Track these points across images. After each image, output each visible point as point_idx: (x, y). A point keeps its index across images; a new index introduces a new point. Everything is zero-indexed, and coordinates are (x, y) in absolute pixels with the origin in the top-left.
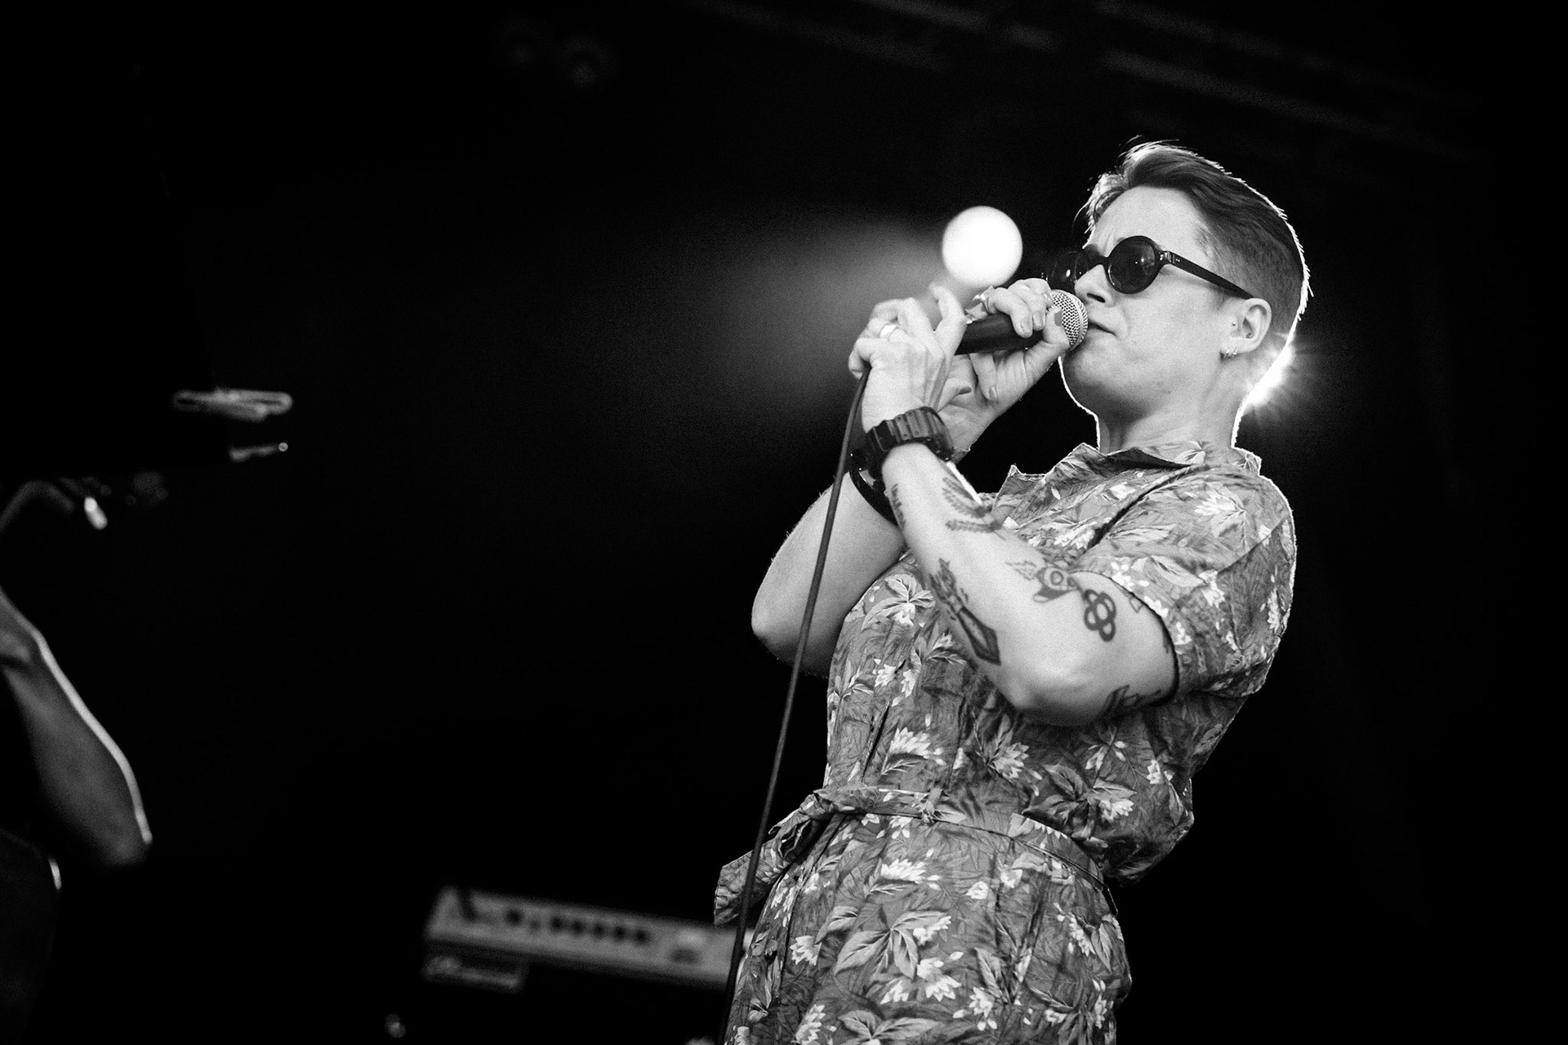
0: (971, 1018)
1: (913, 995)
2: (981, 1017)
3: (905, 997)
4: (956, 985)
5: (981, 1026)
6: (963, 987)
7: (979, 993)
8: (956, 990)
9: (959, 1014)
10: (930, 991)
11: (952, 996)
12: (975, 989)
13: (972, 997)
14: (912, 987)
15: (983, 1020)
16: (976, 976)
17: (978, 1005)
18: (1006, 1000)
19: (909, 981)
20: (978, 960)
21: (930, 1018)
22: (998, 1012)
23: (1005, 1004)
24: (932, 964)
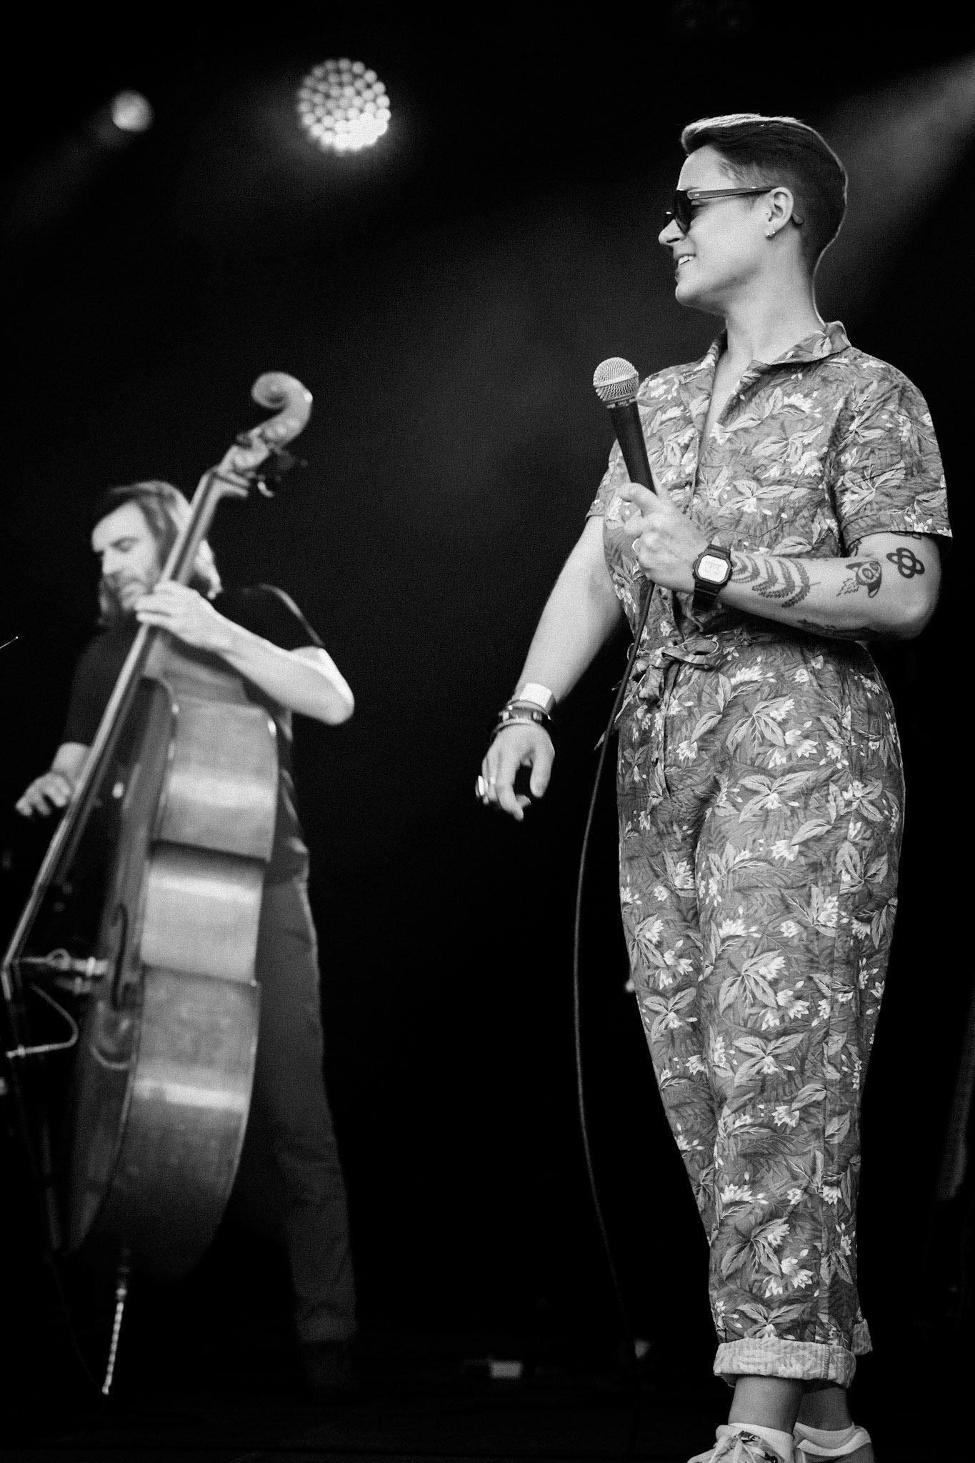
0: (832, 762)
1: (790, 758)
2: (837, 760)
3: (784, 761)
4: (815, 743)
5: (839, 766)
6: (819, 744)
7: (830, 744)
8: (815, 747)
9: (823, 762)
10: (799, 753)
11: (815, 751)
12: (828, 743)
13: (827, 748)
14: (787, 753)
15: (839, 762)
16: (825, 734)
17: (833, 753)
18: (847, 745)
19: (783, 750)
20: (823, 724)
21: (805, 770)
22: (846, 753)
23: (847, 747)
24: (794, 734)
